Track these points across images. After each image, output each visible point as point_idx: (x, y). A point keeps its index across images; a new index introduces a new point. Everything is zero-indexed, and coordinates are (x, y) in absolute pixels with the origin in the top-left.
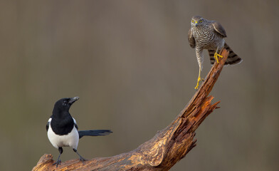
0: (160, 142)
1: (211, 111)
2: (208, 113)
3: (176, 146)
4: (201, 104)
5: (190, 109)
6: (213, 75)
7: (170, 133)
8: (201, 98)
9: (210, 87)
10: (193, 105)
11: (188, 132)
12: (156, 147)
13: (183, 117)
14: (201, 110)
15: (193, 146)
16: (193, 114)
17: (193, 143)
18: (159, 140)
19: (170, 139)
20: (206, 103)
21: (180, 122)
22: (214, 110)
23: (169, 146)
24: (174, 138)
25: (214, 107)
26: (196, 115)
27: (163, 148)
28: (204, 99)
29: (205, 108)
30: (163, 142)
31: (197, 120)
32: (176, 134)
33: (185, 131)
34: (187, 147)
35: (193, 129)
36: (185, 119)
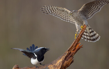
0: (60, 60)
1: (80, 49)
2: (79, 49)
3: (66, 62)
4: (76, 46)
5: (71, 48)
6: (81, 35)
7: (64, 57)
8: (76, 43)
9: (79, 40)
10: (73, 46)
11: (71, 56)
12: (58, 62)
13: (69, 51)
14: (76, 48)
15: (72, 62)
16: (73, 49)
17: (72, 61)
18: (59, 60)
19: (63, 59)
20: (78, 45)
21: (68, 53)
22: (81, 48)
23: (63, 62)
24: (65, 59)
25: (81, 47)
26: (74, 50)
27: (61, 63)
28: (77, 44)
29: (77, 47)
30: (61, 60)
31: (74, 52)
32: (66, 57)
33: (70, 56)
34: (70, 62)
35: (73, 55)
36: (70, 52)
